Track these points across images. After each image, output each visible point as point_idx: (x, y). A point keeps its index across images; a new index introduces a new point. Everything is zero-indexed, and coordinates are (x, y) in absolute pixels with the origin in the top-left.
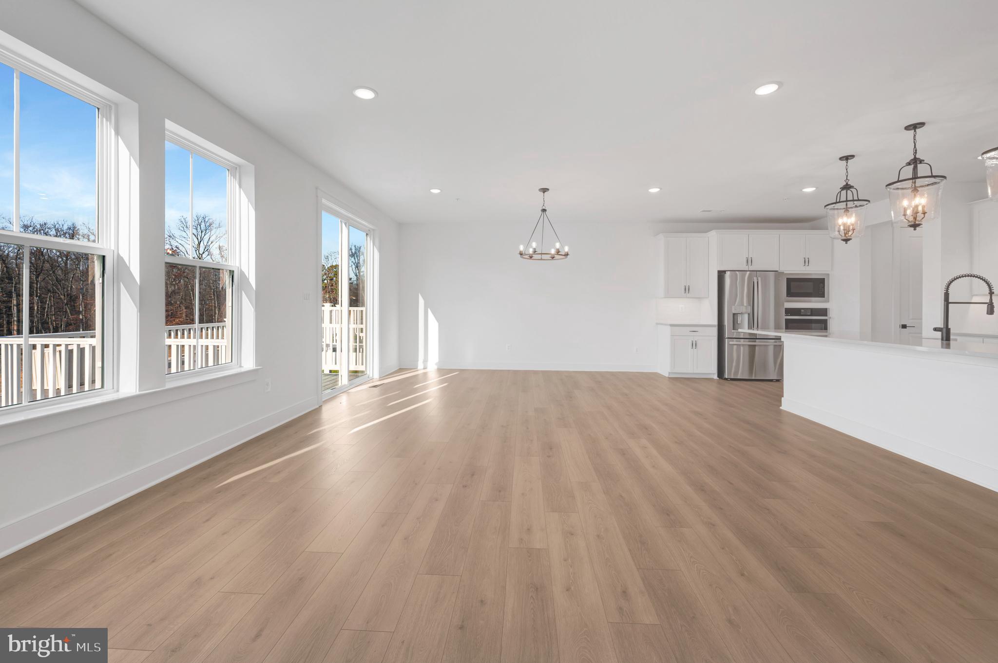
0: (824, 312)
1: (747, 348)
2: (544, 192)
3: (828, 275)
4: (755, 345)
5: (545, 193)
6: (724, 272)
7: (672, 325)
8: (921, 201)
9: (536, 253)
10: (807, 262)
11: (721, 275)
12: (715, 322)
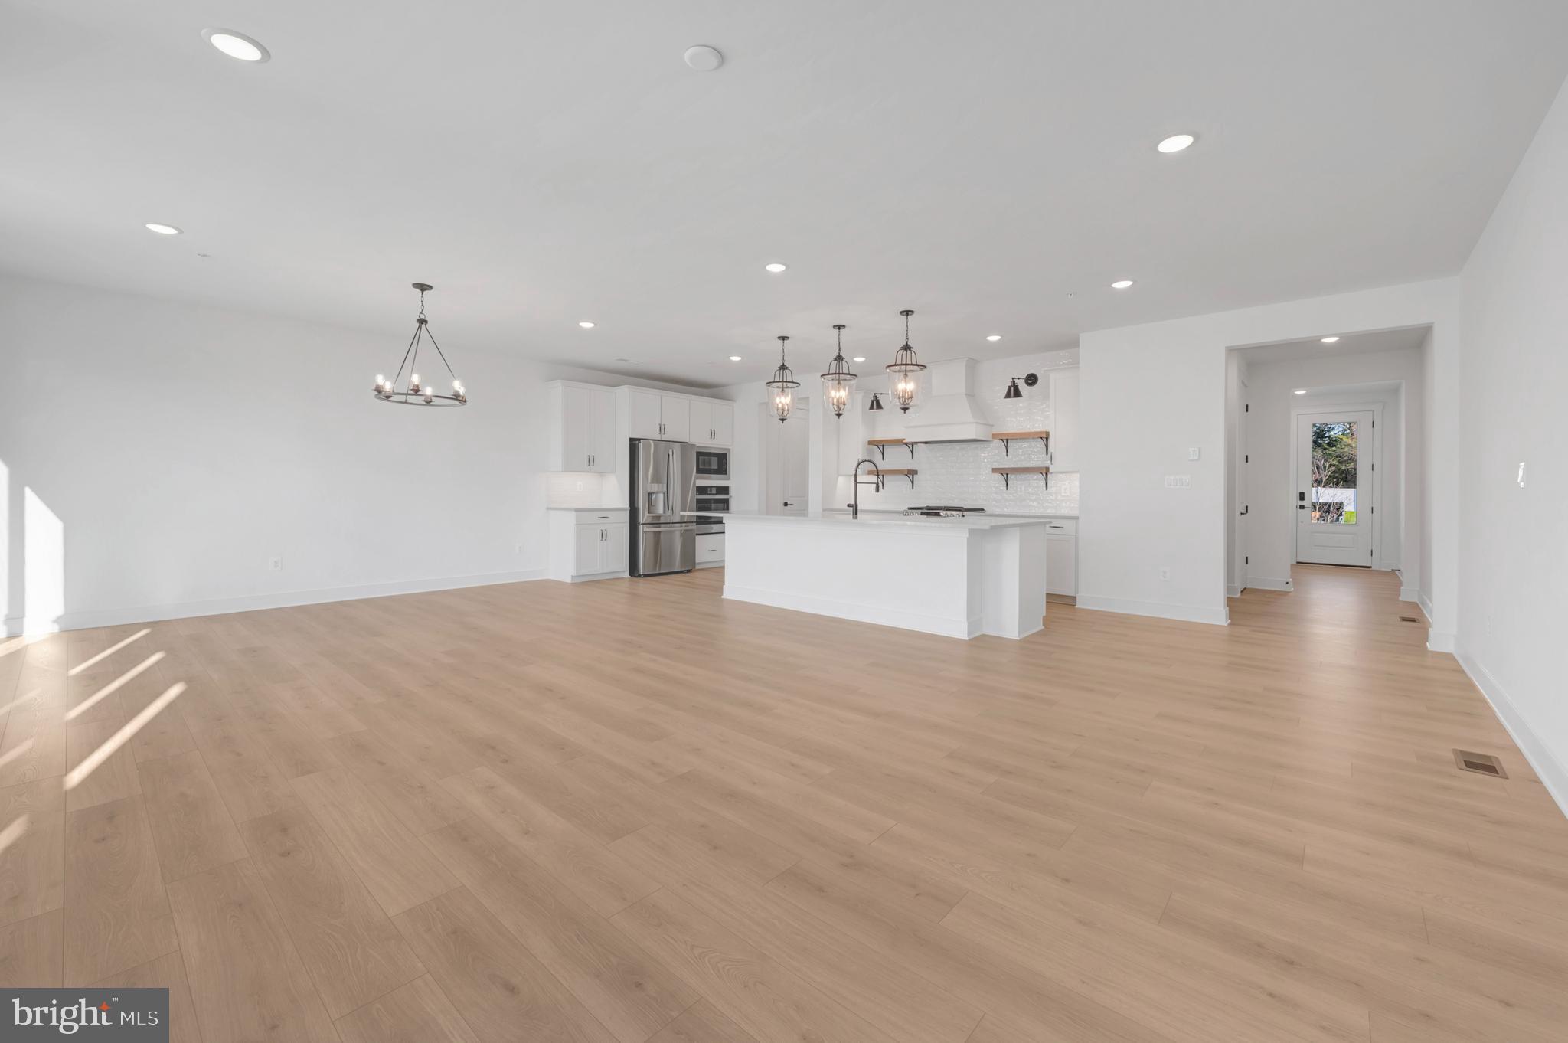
0: (725, 490)
1: (652, 535)
2: (422, 291)
3: (729, 450)
4: (660, 532)
5: (425, 292)
6: (639, 440)
7: (577, 510)
8: (842, 394)
9: (420, 393)
10: (713, 434)
11: (634, 444)
12: (627, 505)
